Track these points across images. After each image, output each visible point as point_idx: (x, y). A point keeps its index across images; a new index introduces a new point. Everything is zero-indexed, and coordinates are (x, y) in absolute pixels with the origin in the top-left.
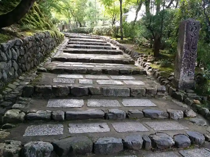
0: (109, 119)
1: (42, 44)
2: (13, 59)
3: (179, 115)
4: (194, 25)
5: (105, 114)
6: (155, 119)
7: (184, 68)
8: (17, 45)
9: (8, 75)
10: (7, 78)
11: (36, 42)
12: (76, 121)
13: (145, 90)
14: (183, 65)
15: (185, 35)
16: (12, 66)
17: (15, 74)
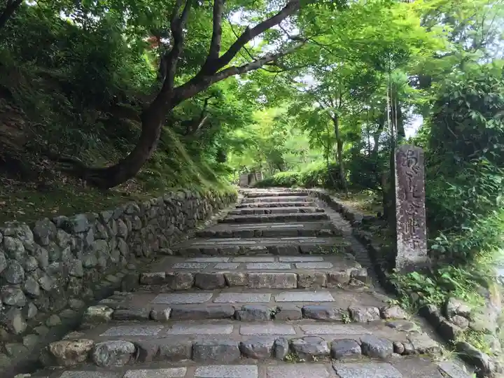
0: (240, 319)
1: (178, 211)
2: (119, 236)
3: (369, 315)
4: (411, 155)
5: (236, 312)
6: (323, 320)
7: (403, 233)
8: (128, 214)
9: (109, 261)
10: (105, 265)
11: (166, 208)
12: (186, 321)
13: (325, 276)
14: (400, 228)
15: (396, 175)
16: (117, 248)
17: (120, 261)
